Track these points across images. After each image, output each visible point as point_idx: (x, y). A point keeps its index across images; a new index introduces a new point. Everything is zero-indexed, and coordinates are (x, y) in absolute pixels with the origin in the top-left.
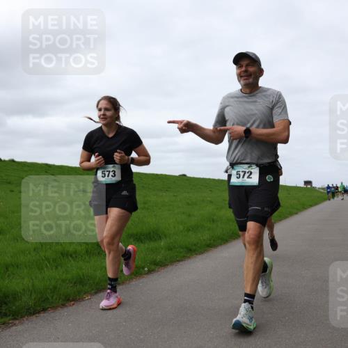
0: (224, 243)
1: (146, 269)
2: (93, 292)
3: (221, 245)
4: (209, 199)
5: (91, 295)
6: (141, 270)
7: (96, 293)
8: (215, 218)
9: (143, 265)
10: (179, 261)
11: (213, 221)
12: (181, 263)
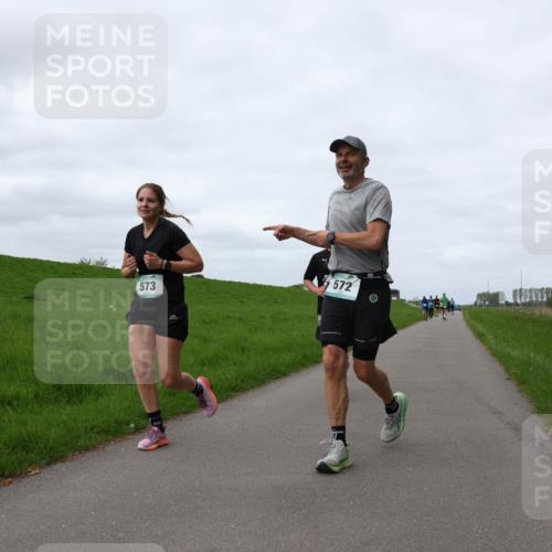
0: (260, 385)
1: (132, 425)
2: (44, 462)
3: (253, 387)
4: (237, 315)
5: (41, 467)
6: (125, 427)
7: (48, 464)
8: (247, 344)
9: (127, 418)
10: (186, 413)
11: (243, 350)
12: (189, 416)
